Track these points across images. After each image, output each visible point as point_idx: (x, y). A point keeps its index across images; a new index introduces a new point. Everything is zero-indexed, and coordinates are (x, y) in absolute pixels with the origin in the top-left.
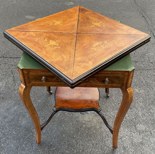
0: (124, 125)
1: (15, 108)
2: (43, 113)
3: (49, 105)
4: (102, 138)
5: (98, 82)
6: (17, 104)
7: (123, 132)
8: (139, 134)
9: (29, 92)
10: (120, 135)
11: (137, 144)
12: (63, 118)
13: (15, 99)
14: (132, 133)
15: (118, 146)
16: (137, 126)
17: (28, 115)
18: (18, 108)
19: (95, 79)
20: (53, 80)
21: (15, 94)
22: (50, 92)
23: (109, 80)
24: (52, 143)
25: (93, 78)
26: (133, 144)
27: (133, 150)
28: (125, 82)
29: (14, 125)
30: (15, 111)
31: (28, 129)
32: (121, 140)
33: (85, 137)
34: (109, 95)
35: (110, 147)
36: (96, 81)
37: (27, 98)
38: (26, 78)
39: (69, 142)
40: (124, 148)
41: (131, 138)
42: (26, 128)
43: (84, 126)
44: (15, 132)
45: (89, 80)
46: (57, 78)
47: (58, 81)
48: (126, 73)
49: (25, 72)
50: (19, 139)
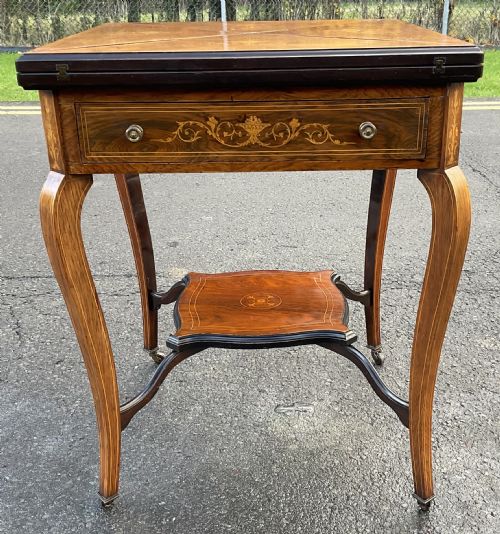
4: (367, 478)
5: (337, 142)
10: (439, 468)
14: (486, 460)
19: (324, 127)
20: (169, 140)
24: (163, 503)
25: (315, 124)
28: (435, 138)
32: (445, 482)
36: (330, 135)
38: (69, 135)
45: (303, 134)
46: (184, 128)
47: (188, 146)
48: (435, 94)
49: (67, 105)
50: (29, 497)
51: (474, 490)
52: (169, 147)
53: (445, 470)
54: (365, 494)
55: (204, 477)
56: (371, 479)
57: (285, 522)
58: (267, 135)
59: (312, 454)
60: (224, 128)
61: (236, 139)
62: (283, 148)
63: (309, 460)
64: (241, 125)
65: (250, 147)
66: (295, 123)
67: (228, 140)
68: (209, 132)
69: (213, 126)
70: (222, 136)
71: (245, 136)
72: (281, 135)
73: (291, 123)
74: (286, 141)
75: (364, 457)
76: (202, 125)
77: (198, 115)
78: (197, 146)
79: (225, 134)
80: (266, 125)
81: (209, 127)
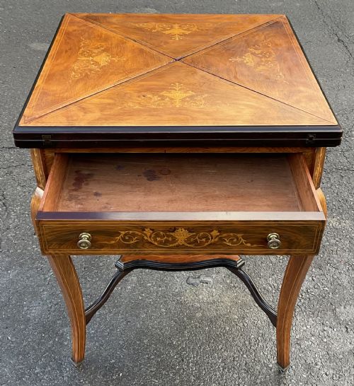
0: (303, 308)
1: (12, 274)
2: (88, 286)
4: (247, 343)
6: (15, 265)
7: (303, 325)
8: (344, 330)
10: (294, 335)
11: (341, 356)
12: (140, 298)
13: (8, 251)
14: (325, 328)
15: (292, 363)
16: (337, 310)
17: (45, 293)
18: (18, 274)
19: (239, 235)
21: (8, 239)
23: (280, 237)
24: (113, 361)
25: (232, 234)
26: (330, 357)
27: (331, 371)
29: (8, 318)
31: (48, 329)
32: (298, 347)
33: (203, 344)
35: (271, 366)
36: (243, 241)
39: (159, 356)
40: (309, 368)
41: (325, 340)
42: (43, 326)
43: (199, 315)
44: (13, 335)
45: (221, 239)
46: (125, 235)
47: (128, 246)
49: (50, 154)
50: (25, 354)
51: (315, 354)
52: (113, 246)
53: (298, 337)
54: (245, 356)
55: (140, 340)
56: (250, 343)
57: (193, 378)
58: (192, 240)
59: (211, 321)
60: (157, 235)
61: (167, 241)
62: (205, 248)
63: (209, 326)
64: (171, 234)
65: (178, 246)
66: (215, 233)
67: (160, 242)
68: (146, 238)
69: (148, 235)
70: (156, 240)
71: (174, 240)
72: (204, 240)
73: (212, 233)
74: (206, 244)
75: (246, 325)
76: (140, 234)
77: (136, 227)
78: (135, 245)
79: (158, 239)
80: (191, 234)
81: (146, 235)
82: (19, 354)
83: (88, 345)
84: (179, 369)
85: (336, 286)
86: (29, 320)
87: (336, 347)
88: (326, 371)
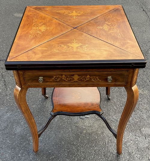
0: (127, 129)
1: (8, 114)
2: (39, 119)
3: (45, 110)
4: (104, 143)
5: (101, 81)
6: (10, 111)
7: (127, 136)
8: (144, 138)
9: (25, 94)
10: (124, 140)
11: (143, 149)
12: (61, 124)
13: (7, 104)
14: (137, 137)
15: (123, 152)
16: (142, 129)
17: (22, 122)
18: (11, 115)
19: (97, 77)
20: (51, 80)
21: (7, 100)
22: (45, 96)
23: (112, 78)
24: (50, 151)
25: (94, 77)
26: (138, 149)
27: (139, 156)
28: (130, 80)
29: (7, 133)
30: (9, 118)
31: (23, 137)
32: (125, 145)
33: (86, 144)
34: (110, 98)
35: (114, 153)
36: (98, 79)
37: (23, 101)
38: (22, 79)
39: (68, 149)
40: (130, 154)
41: (136, 142)
42: (22, 136)
43: (85, 132)
44: (10, 140)
45: (91, 79)
46: (55, 77)
47: (57, 82)
48: (131, 70)
49: (21, 72)
51: (132, 149)
52: (51, 82)
54: (103, 149)
55: (61, 142)
57: (82, 158)
58: (80, 79)
59: (90, 134)
60: (67, 77)
61: (71, 80)
63: (89, 136)
64: (72, 77)
65: (75, 82)
66: (88, 76)
67: (68, 80)
68: (63, 79)
70: (66, 79)
71: (73, 79)
72: (84, 79)
73: (87, 77)
74: (85, 81)
75: (104, 136)
76: (61, 77)
77: (59, 74)
78: (59, 81)
79: (68, 79)
80: (80, 77)
81: (63, 77)
82: (12, 148)
83: (40, 144)
84: (77, 155)
85: (141, 119)
86: (16, 134)
87: (141, 145)
88: (137, 156)
